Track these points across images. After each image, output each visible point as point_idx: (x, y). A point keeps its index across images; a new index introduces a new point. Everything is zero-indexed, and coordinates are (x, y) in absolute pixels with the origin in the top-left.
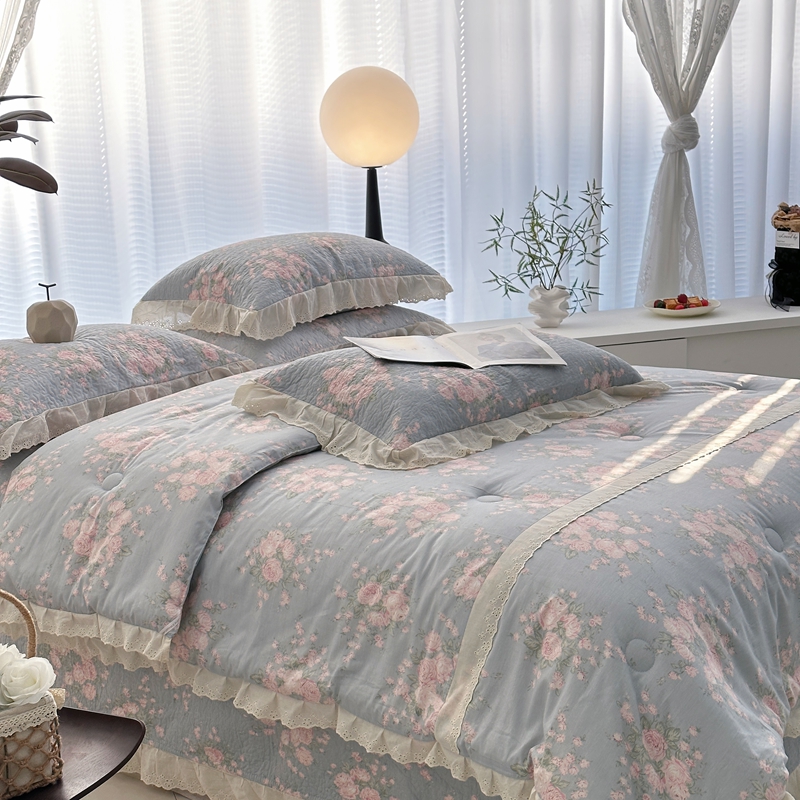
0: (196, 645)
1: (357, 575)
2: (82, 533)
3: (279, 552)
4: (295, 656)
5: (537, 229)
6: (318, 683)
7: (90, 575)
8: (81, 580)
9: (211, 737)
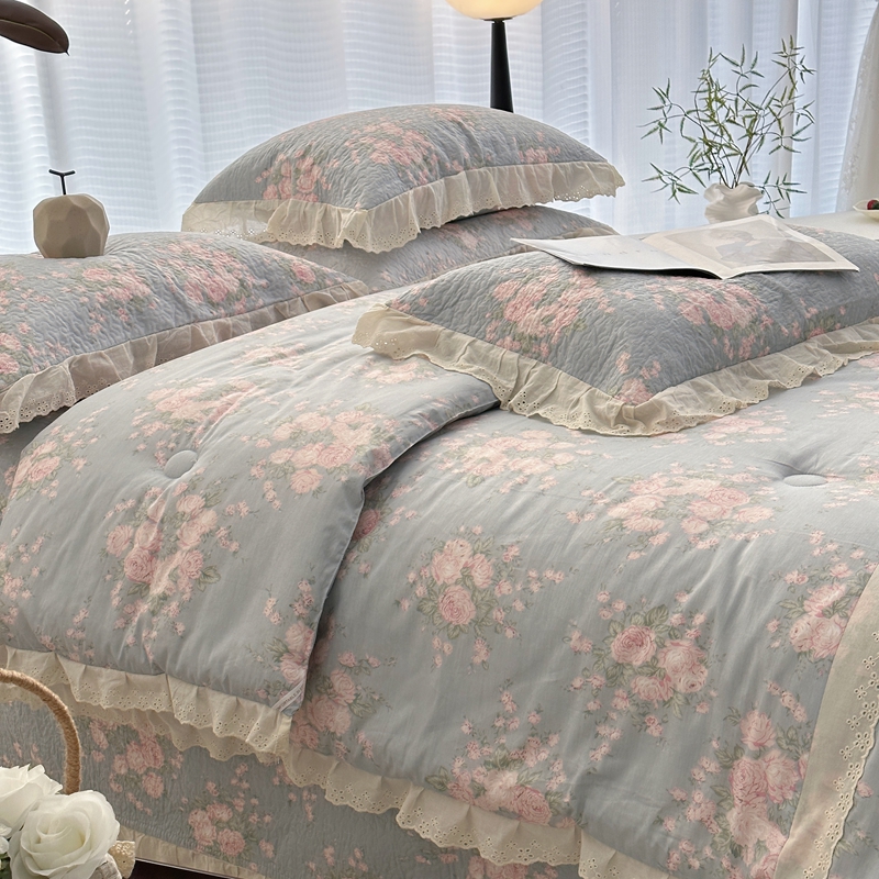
0: (331, 725)
1: (607, 615)
2: (136, 546)
3: (466, 576)
4: (502, 747)
5: (715, 105)
6: (547, 794)
7: (153, 613)
8: (140, 622)
9: (352, 863)
